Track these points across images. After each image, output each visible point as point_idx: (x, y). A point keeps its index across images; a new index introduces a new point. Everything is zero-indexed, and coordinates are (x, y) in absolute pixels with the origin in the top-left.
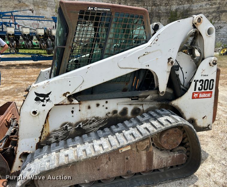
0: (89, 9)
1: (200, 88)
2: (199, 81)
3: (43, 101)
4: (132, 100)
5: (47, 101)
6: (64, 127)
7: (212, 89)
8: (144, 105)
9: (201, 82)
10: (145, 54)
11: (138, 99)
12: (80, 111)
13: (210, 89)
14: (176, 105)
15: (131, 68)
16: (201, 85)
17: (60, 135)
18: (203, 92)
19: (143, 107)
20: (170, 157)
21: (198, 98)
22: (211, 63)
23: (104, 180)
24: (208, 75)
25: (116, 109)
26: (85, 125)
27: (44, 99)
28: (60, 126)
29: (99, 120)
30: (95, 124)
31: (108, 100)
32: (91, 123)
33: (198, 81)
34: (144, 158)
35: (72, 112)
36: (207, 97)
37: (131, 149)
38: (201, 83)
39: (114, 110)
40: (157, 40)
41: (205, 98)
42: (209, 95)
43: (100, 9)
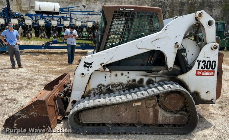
0: (121, 9)
1: (203, 68)
3: (88, 67)
4: (147, 73)
5: (91, 67)
6: (100, 87)
8: (156, 78)
9: (204, 62)
10: (157, 39)
11: (152, 73)
12: (110, 77)
13: (212, 69)
14: (182, 79)
15: (146, 49)
16: (203, 65)
17: (97, 92)
18: (206, 71)
19: (155, 79)
20: (172, 116)
21: (201, 75)
22: (212, 47)
23: (122, 124)
24: (210, 57)
25: (135, 79)
26: (113, 88)
27: (89, 66)
28: (97, 86)
29: (123, 85)
30: (120, 87)
31: (129, 72)
32: (117, 87)
33: (201, 61)
34: (152, 113)
35: (105, 77)
36: (210, 75)
37: (142, 105)
39: (133, 79)
40: (166, 30)
41: (208, 75)
42: (212, 73)
43: (127, 10)
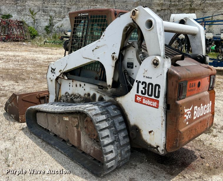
0: (79, 15)
1: (144, 92)
2: (141, 82)
3: (53, 73)
4: (99, 88)
6: (66, 95)
7: (158, 97)
9: (144, 84)
10: (96, 47)
11: (102, 89)
12: (72, 86)
13: (155, 97)
14: (120, 103)
16: (143, 88)
17: (65, 100)
18: (147, 98)
19: (105, 97)
20: (92, 146)
25: (90, 93)
26: (74, 98)
29: (81, 98)
31: (85, 84)
32: (77, 98)
34: (76, 134)
36: (152, 106)
37: (69, 121)
38: (144, 86)
40: (104, 36)
41: (150, 106)
42: (155, 104)
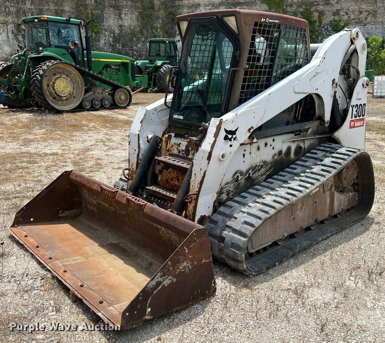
0: (262, 20)
1: (356, 115)
3: (230, 140)
5: (234, 139)
6: (236, 177)
7: (364, 115)
8: (306, 142)
9: (356, 107)
10: (315, 74)
11: (300, 134)
13: (362, 116)
14: (337, 137)
15: (304, 93)
16: (356, 111)
17: (231, 189)
18: (358, 120)
19: (304, 144)
20: (346, 198)
21: (354, 127)
22: (365, 84)
23: (296, 233)
24: (361, 99)
25: (281, 149)
26: (254, 173)
27: (232, 138)
28: (232, 176)
29: (267, 165)
30: (263, 170)
31: (275, 138)
32: (259, 170)
33: (354, 106)
34: (328, 201)
35: (244, 155)
36: (361, 126)
37: (319, 190)
38: (356, 109)
39: (279, 150)
40: (324, 58)
41: (359, 126)
42: (362, 123)
43: (270, 21)
